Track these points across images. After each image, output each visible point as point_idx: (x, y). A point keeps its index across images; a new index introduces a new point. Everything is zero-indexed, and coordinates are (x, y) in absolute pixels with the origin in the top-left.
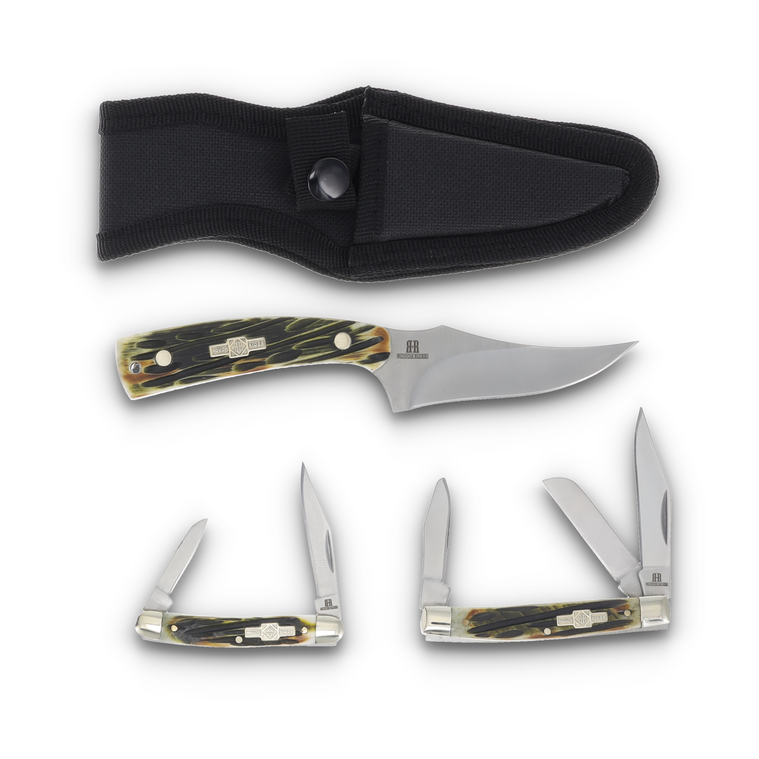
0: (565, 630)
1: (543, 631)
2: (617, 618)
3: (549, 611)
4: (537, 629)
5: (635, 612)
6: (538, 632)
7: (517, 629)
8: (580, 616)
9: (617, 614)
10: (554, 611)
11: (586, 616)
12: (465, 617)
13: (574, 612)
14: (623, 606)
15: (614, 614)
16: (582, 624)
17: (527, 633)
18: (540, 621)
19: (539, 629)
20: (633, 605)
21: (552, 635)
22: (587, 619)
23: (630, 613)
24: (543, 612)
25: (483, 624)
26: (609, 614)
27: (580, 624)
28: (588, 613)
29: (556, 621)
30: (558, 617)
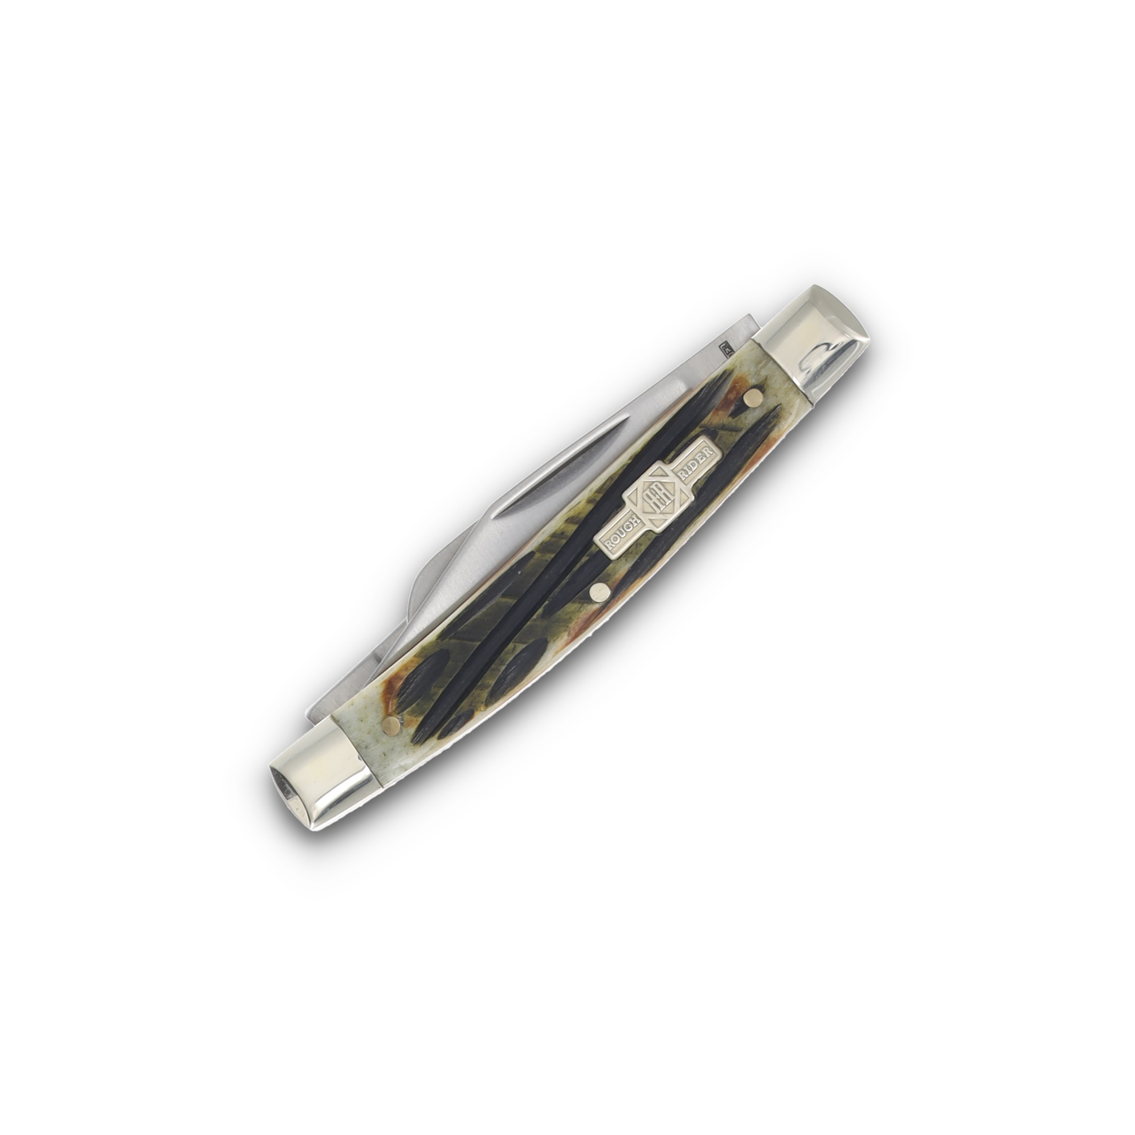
0: (637, 557)
1: (589, 600)
2: (736, 430)
3: (564, 541)
4: (571, 607)
5: (769, 382)
6: (579, 611)
7: (524, 643)
8: (647, 495)
9: (730, 419)
10: (576, 532)
11: (661, 483)
12: (381, 714)
13: (625, 496)
14: (730, 391)
15: (724, 427)
16: (667, 510)
17: (556, 635)
18: (564, 582)
19: (574, 602)
20: (753, 369)
21: (617, 591)
22: (669, 487)
23: (756, 392)
24: (553, 556)
25: (436, 698)
26: (712, 434)
27: (661, 513)
28: (660, 472)
29: (601, 551)
30: (597, 539)
